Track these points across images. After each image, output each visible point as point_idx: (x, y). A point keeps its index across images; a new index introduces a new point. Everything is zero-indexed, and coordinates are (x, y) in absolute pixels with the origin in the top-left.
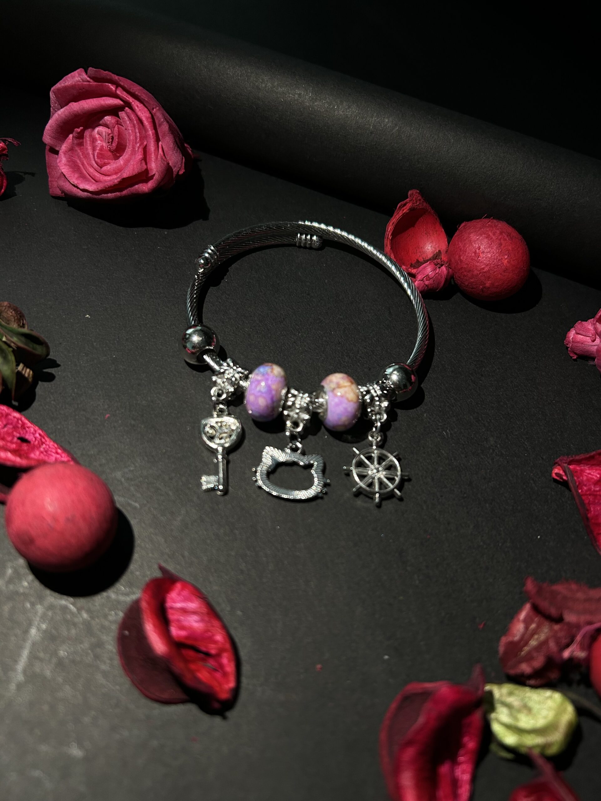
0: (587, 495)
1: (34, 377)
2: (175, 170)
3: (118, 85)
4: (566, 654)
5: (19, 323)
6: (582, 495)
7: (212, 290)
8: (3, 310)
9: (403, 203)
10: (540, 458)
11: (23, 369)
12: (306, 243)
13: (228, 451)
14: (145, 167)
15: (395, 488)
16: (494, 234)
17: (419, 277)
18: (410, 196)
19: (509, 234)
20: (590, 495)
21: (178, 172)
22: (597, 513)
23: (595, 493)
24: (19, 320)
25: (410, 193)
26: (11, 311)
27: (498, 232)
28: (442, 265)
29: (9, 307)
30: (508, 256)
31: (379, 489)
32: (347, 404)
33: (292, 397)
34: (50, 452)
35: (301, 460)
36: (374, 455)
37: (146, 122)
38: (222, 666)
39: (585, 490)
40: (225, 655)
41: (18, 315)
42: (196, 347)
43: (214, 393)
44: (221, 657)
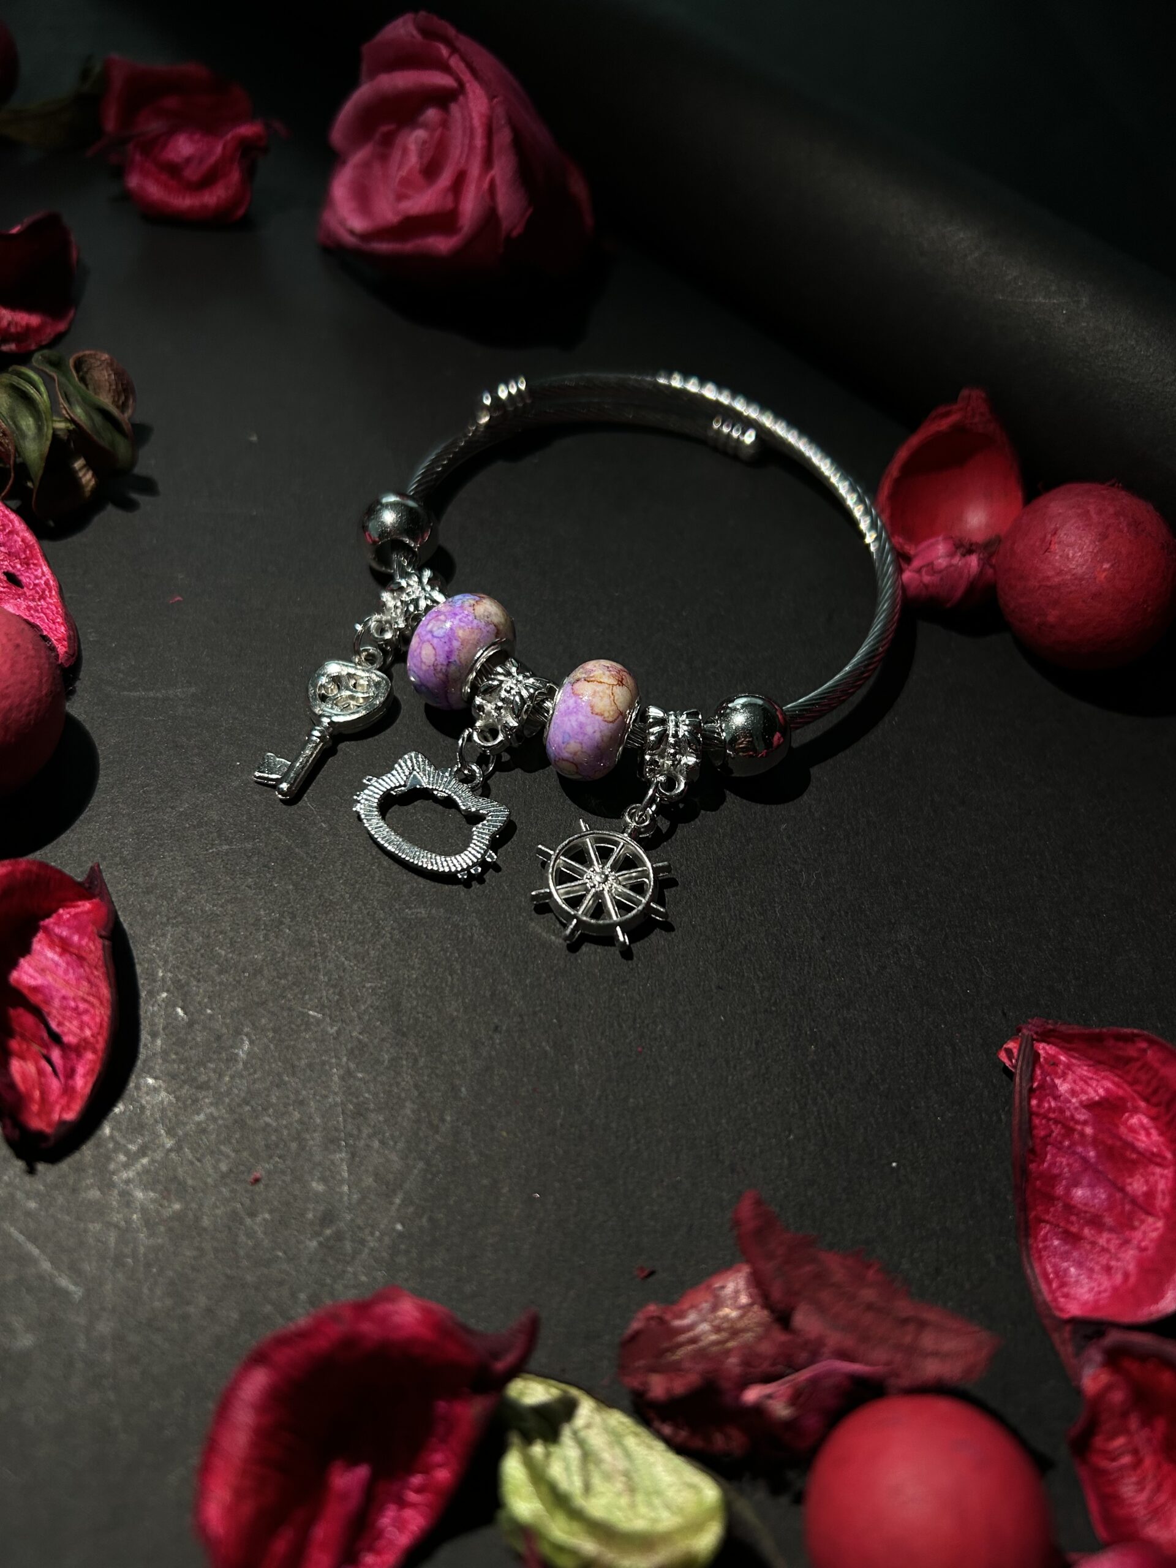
0: (1049, 1119)
1: (96, 490)
2: (505, 225)
3: (454, 50)
4: (752, 1395)
5: (116, 399)
6: (1038, 1115)
8: (96, 365)
9: (944, 409)
10: (1000, 1012)
11: (81, 469)
14: (450, 204)
15: (620, 924)
16: (1100, 512)
17: (916, 564)
18: (964, 400)
20: (1056, 1122)
22: (1056, 1171)
23: (1072, 1124)
24: (118, 393)
25: (965, 392)
26: (111, 372)
27: (1111, 510)
29: (111, 364)
30: (1112, 566)
31: (585, 914)
32: (588, 717)
33: (502, 674)
34: (42, 615)
35: (467, 801)
36: (616, 850)
37: (477, 122)
38: (70, 1074)
39: (1050, 1107)
40: (89, 1056)
41: (122, 384)
42: (384, 533)
43: (373, 624)
44: (79, 1055)
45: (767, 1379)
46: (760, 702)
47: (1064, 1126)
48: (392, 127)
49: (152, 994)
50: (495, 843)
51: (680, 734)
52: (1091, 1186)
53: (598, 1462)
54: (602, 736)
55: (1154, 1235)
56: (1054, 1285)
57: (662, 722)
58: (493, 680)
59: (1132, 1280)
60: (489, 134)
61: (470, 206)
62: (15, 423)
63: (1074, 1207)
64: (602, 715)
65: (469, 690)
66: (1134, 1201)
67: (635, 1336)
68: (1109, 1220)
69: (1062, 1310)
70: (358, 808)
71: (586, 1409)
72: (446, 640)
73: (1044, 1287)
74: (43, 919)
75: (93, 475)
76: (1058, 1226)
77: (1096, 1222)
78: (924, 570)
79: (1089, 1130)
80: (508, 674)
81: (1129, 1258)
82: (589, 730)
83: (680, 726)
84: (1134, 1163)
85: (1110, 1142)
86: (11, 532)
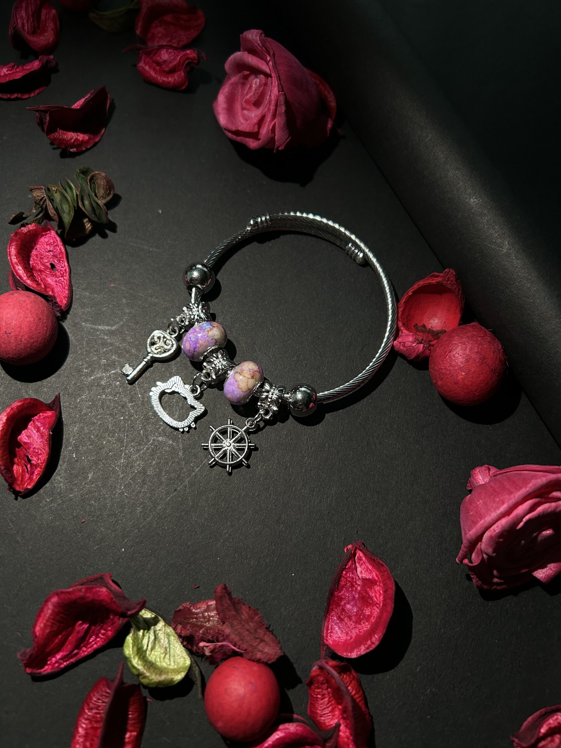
0: (347, 580)
1: (92, 230)
2: (277, 144)
4: (202, 645)
6: (344, 577)
7: (255, 245)
8: (99, 178)
9: (436, 274)
11: (86, 222)
12: (351, 254)
13: (154, 360)
18: (445, 273)
19: (484, 358)
20: (349, 582)
21: (279, 147)
22: (343, 597)
23: (354, 584)
24: (106, 190)
25: (448, 269)
28: (421, 343)
30: (466, 374)
31: (218, 457)
32: (236, 388)
33: (215, 357)
34: (60, 285)
35: (191, 401)
36: (239, 434)
37: (273, 98)
38: (32, 473)
39: (349, 576)
40: (39, 469)
41: (109, 186)
42: (192, 279)
43: (178, 319)
44: (36, 468)
45: (209, 641)
46: (309, 391)
47: (351, 584)
48: (248, 73)
49: (66, 447)
50: (197, 420)
51: (273, 398)
52: (353, 606)
53: (159, 642)
54: (240, 396)
55: (365, 629)
56: (329, 631)
57: (268, 392)
58: (212, 358)
59: (352, 640)
60: (276, 105)
61: (264, 131)
62: (61, 207)
63: (345, 610)
64: (241, 389)
65: (202, 359)
66: (364, 616)
67: (180, 610)
68: (354, 619)
69: (327, 640)
70: (151, 394)
71: (161, 624)
72: (195, 343)
73: (325, 632)
74: (33, 417)
75: (91, 225)
76: (338, 614)
77: (350, 618)
78: (402, 343)
79: (359, 588)
80: (217, 358)
81: (354, 633)
82: (236, 393)
83: (274, 394)
84: (370, 603)
85: (364, 594)
86: (56, 245)
